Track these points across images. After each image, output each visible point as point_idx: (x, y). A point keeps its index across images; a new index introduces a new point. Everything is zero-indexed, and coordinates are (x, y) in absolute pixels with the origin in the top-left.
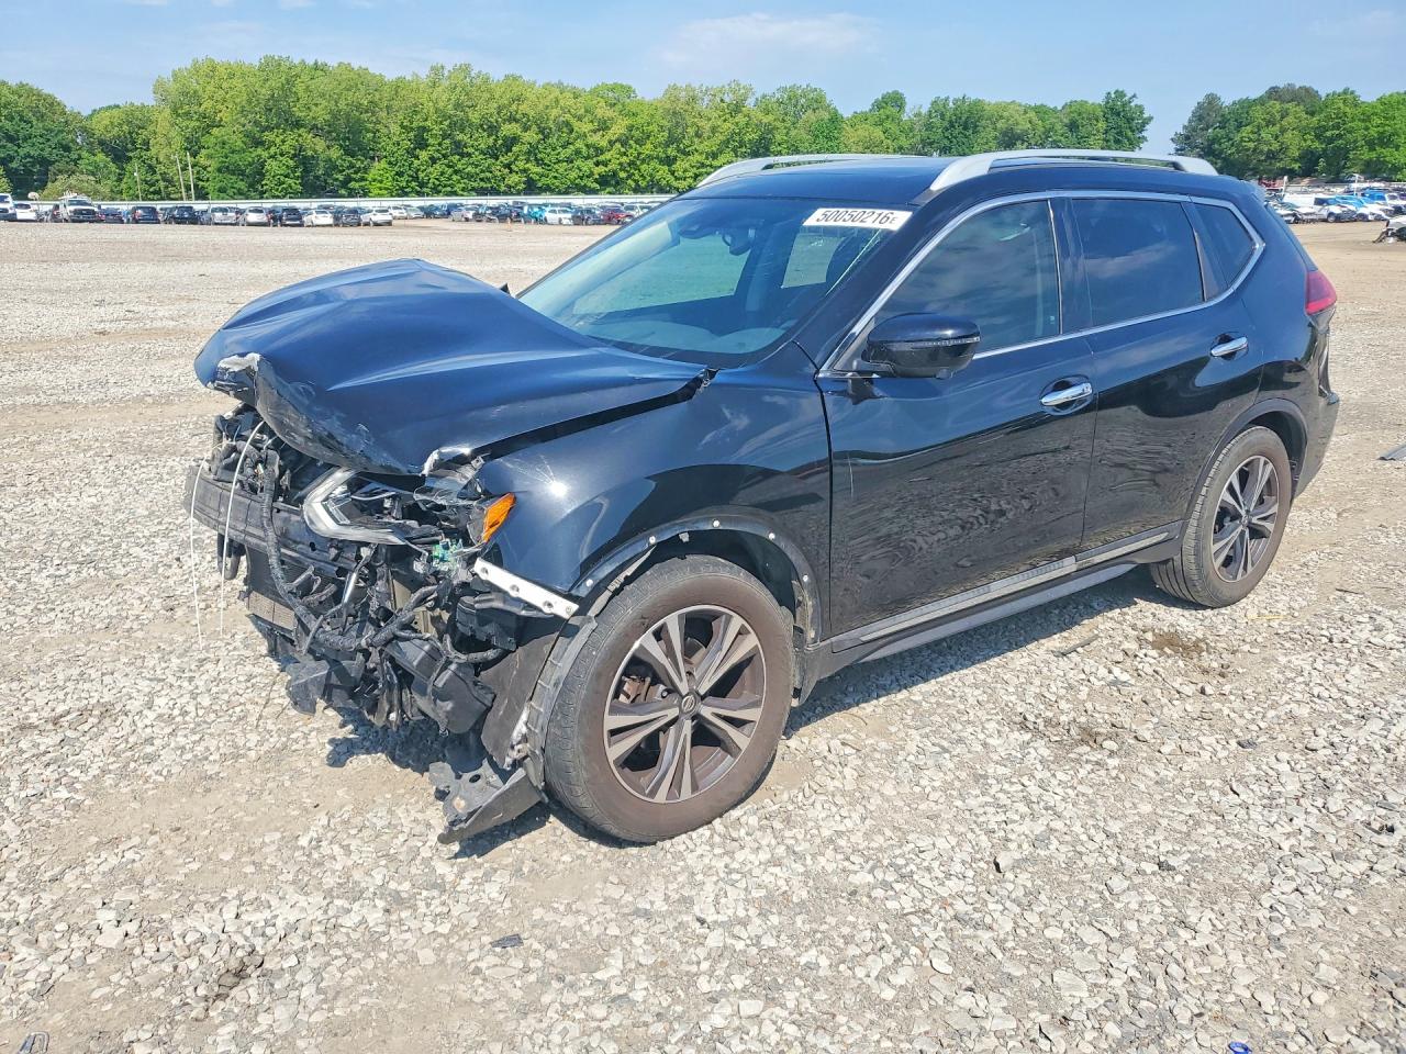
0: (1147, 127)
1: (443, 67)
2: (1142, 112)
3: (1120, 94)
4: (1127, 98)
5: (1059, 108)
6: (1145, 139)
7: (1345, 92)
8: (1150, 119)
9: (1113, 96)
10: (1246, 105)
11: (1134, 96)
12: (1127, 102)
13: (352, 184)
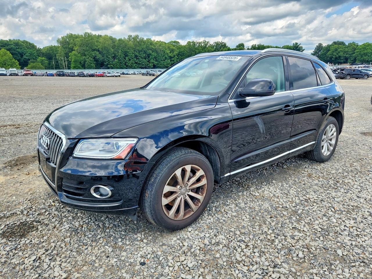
0: (304, 51)
1: (131, 36)
4: (298, 44)
7: (353, 42)
10: (329, 46)
12: (299, 46)
13: (109, 66)
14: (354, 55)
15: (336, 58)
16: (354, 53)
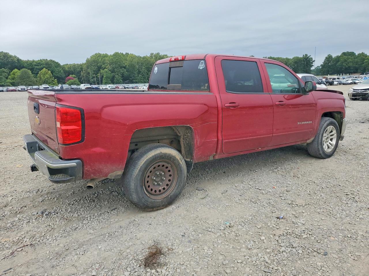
0: (313, 63)
1: (153, 54)
2: (312, 59)
3: (306, 55)
5: (292, 59)
6: (313, 66)
7: (362, 53)
8: (314, 61)
9: (305, 56)
10: (338, 57)
11: (310, 56)
12: (308, 57)
13: (134, 81)
14: (364, 65)
15: (346, 69)
16: (363, 63)
